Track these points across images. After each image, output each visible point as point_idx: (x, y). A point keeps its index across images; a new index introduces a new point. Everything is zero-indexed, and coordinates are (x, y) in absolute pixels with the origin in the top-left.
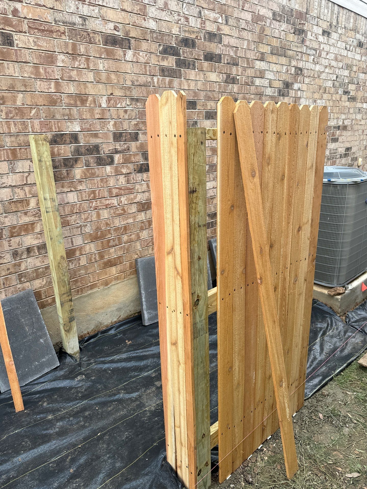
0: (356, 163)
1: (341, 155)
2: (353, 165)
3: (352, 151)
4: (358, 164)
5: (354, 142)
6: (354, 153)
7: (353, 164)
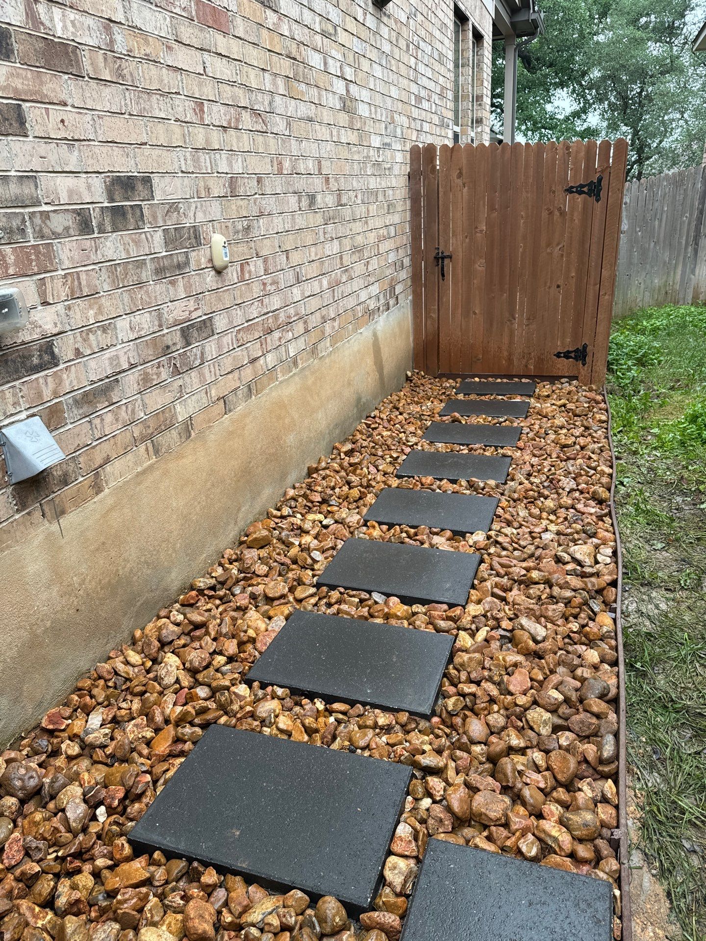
0: (199, 257)
1: (78, 212)
2: (187, 263)
3: (158, 196)
4: (211, 260)
5: (157, 152)
6: (173, 207)
7: (182, 259)
